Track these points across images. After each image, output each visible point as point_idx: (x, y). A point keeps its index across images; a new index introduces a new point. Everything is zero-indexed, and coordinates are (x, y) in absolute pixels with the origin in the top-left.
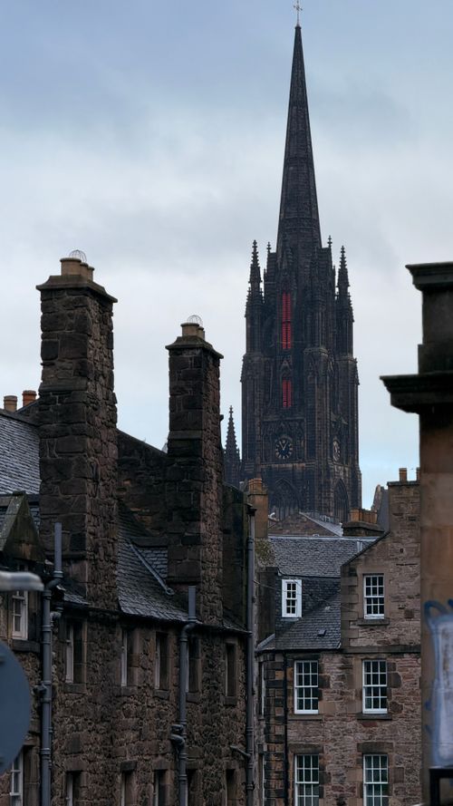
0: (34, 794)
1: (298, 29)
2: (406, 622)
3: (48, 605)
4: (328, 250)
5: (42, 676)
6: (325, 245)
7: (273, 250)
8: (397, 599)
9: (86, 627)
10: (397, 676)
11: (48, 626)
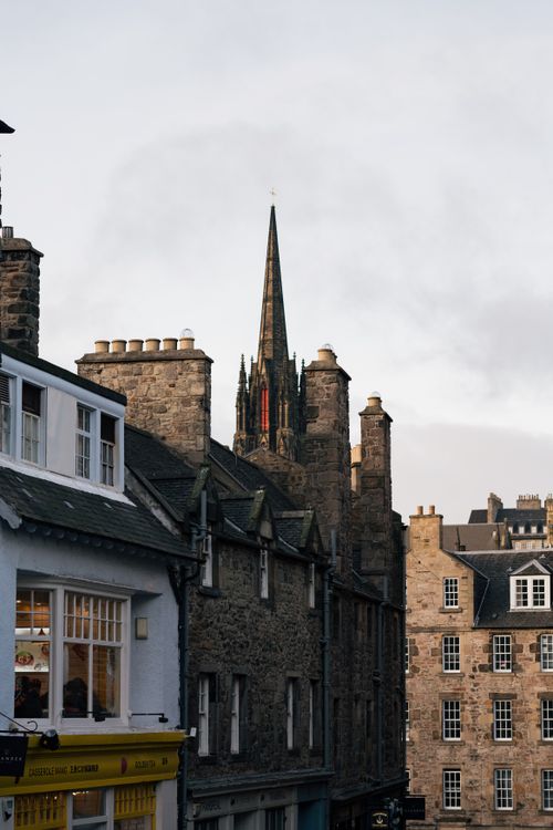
0: (320, 713)
1: (273, 208)
2: (422, 611)
3: (327, 584)
4: (294, 361)
5: (324, 635)
6: (291, 358)
7: (255, 361)
8: (416, 596)
9: (341, 600)
10: (416, 648)
11: (327, 599)
